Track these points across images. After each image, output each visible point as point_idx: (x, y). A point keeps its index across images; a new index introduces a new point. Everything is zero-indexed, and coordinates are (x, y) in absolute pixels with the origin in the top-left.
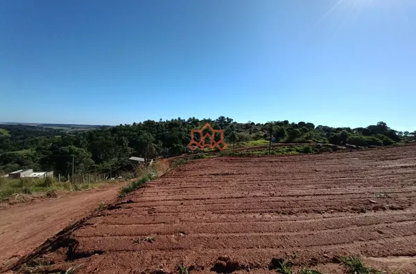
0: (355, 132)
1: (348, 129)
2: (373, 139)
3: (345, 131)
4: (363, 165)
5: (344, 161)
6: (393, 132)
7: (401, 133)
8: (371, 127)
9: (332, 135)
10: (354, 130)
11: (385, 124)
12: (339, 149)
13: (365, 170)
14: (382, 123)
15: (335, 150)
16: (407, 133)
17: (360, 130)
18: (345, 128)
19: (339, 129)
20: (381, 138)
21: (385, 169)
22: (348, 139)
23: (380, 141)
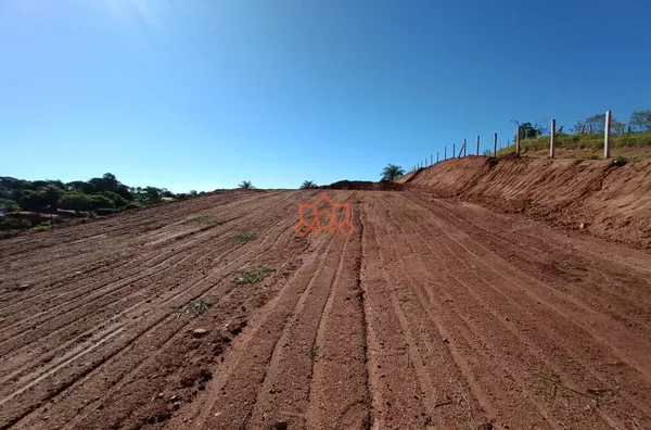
0: (70, 188)
1: (58, 183)
2: (100, 198)
3: (53, 186)
4: (123, 246)
5: (80, 244)
6: (125, 187)
7: (133, 189)
8: (94, 181)
9: (28, 193)
10: (69, 185)
11: (113, 177)
12: (46, 219)
13: (131, 257)
14: (109, 175)
15: (36, 221)
16: (139, 189)
17: (77, 184)
18: (51, 182)
19: (39, 184)
20: (111, 197)
21: (158, 247)
22: (60, 201)
23: (111, 201)
